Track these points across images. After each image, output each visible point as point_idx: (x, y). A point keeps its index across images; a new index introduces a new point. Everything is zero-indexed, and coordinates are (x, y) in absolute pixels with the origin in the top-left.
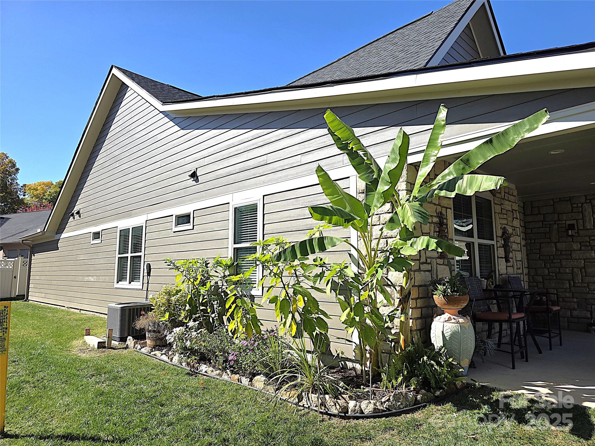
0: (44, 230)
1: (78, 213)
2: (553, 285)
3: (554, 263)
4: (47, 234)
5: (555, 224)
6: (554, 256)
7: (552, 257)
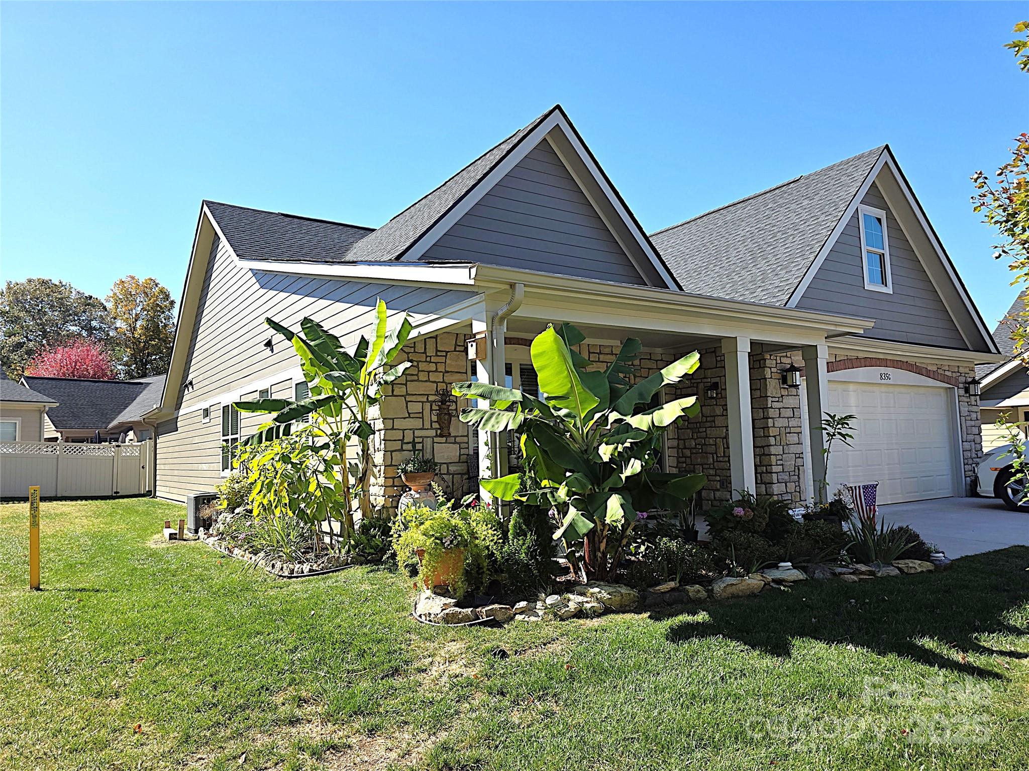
0: (161, 406)
1: (191, 383)
2: (699, 460)
3: (701, 432)
4: (164, 411)
5: (701, 382)
6: (700, 423)
7: (698, 424)
